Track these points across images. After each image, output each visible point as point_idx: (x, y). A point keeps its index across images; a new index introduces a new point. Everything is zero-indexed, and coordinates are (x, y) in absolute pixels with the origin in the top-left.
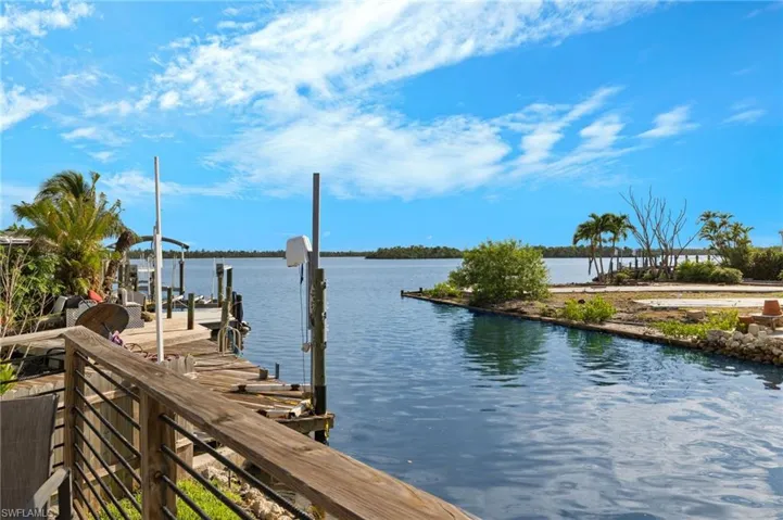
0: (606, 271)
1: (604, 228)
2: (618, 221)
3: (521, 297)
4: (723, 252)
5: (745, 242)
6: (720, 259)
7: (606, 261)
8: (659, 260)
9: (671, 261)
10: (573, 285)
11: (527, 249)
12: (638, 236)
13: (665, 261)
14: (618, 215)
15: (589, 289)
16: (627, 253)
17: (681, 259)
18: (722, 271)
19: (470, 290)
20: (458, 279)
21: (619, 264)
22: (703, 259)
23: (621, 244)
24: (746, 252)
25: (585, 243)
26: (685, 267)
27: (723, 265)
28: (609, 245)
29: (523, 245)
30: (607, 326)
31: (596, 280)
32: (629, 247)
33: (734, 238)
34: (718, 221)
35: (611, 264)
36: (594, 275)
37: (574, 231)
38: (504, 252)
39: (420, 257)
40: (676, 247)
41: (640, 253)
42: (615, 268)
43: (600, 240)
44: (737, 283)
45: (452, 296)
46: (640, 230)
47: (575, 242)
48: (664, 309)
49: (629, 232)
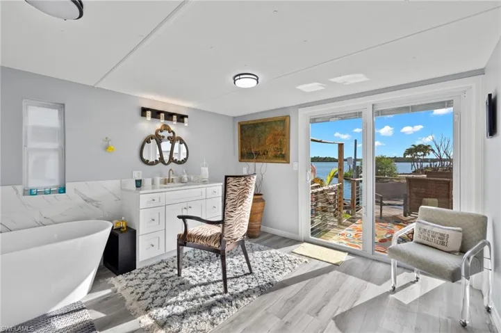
0: (416, 168)
2: (426, 147)
7: (416, 165)
16: (427, 161)
25: (409, 156)
32: (429, 158)
36: (414, 170)
37: (404, 152)
41: (434, 160)
43: (417, 155)
46: (437, 151)
47: (405, 156)
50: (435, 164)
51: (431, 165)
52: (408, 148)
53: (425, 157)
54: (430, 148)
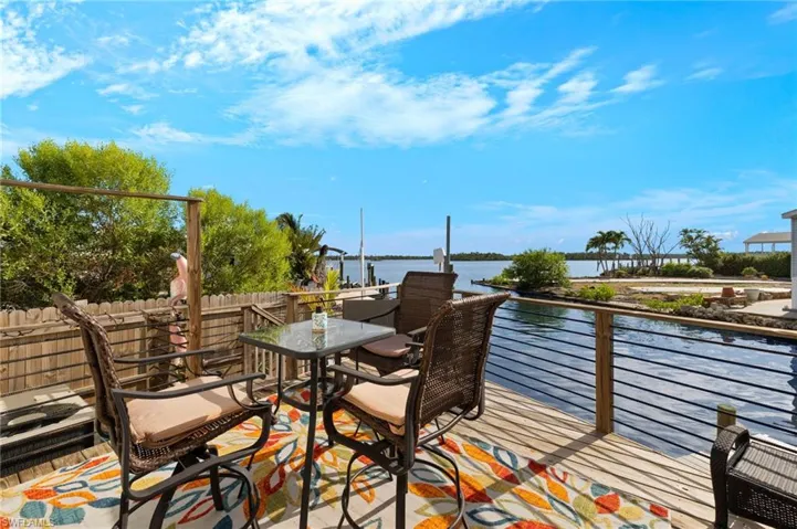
0: (610, 269)
1: (608, 241)
2: (619, 236)
3: (551, 285)
4: (698, 256)
5: (716, 249)
6: (695, 261)
7: (610, 263)
8: (650, 262)
9: (659, 262)
10: (586, 278)
11: (555, 254)
12: (633, 245)
13: (654, 262)
14: (618, 232)
15: (597, 280)
16: (626, 257)
17: (666, 261)
18: (697, 269)
19: (517, 280)
20: (509, 273)
21: (620, 265)
22: (684, 261)
23: (621, 251)
24: (716, 256)
25: (595, 250)
26: (668, 266)
27: (699, 265)
28: (612, 251)
29: (552, 251)
30: (611, 303)
31: (603, 274)
32: (628, 252)
33: (707, 247)
34: (694, 235)
35: (614, 265)
36: (601, 271)
37: (586, 244)
38: (539, 256)
39: (477, 260)
40: (662, 252)
41: (635, 257)
42: (616, 267)
44: (708, 278)
45: (505, 283)
46: (634, 241)
47: (587, 249)
48: (651, 293)
49: (626, 243)
52: (593, 236)
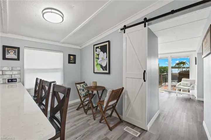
12: (188, 65)
43: (180, 66)
47: (175, 66)
50: (188, 69)
51: (186, 70)
52: (177, 63)
53: (184, 66)
54: (186, 63)
